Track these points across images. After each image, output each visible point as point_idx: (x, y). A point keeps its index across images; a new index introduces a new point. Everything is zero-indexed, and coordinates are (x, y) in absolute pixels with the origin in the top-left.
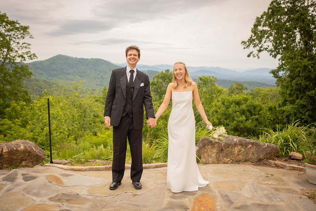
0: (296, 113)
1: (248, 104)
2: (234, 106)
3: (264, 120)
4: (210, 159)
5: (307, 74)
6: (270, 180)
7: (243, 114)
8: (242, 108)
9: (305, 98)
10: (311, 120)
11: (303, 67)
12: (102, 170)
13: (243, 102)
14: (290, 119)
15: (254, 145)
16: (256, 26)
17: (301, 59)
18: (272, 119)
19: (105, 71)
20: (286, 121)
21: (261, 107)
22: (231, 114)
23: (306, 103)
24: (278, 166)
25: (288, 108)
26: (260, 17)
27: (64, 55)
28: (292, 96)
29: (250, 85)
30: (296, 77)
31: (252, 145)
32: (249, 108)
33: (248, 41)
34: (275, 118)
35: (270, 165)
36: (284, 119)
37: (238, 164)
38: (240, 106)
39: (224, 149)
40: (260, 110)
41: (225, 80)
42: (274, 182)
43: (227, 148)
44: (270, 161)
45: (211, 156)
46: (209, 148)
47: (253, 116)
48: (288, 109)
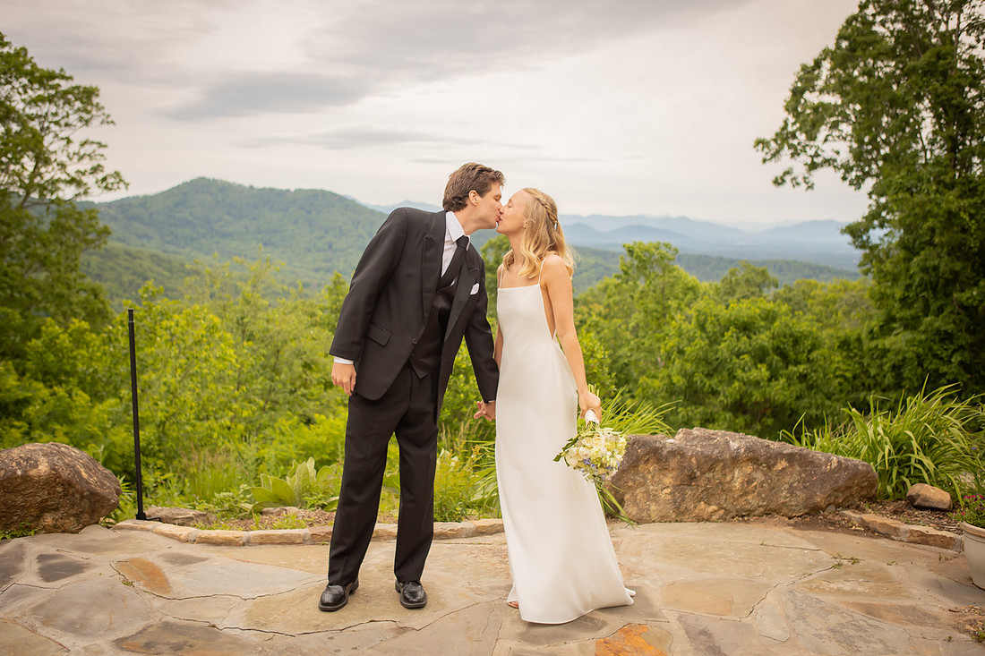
0: (923, 358)
1: (777, 329)
2: (735, 335)
3: (824, 377)
4: (653, 507)
5: (956, 237)
6: (847, 577)
7: (762, 361)
8: (760, 341)
9: (952, 312)
10: (968, 379)
11: (943, 216)
12: (303, 541)
13: (762, 323)
14: (905, 375)
15: (796, 463)
16: (797, 93)
17: (937, 191)
18: (849, 375)
19: (340, 227)
20: (891, 380)
21: (816, 339)
22: (726, 359)
23: (952, 326)
24: (874, 531)
25: (898, 340)
26: (811, 64)
27: (216, 178)
28: (910, 306)
29: (780, 271)
30: (923, 246)
31: (789, 461)
32: (779, 343)
33: (775, 140)
34: (858, 372)
35: (846, 528)
36: (885, 376)
37: (743, 524)
38: (754, 337)
39: (698, 474)
40: (814, 347)
41: (706, 256)
42: (859, 584)
43: (710, 470)
44: (847, 512)
45: (655, 498)
46: (649, 472)
47: (792, 368)
48: (898, 346)
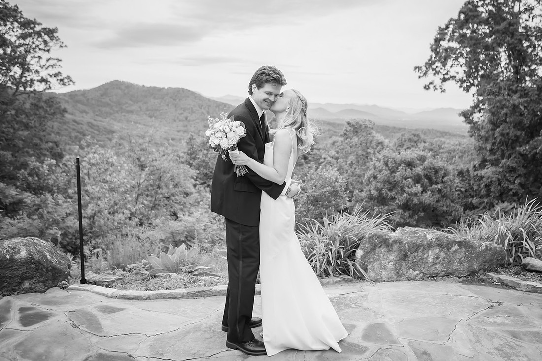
0: (500, 181)
1: (426, 165)
2: (404, 168)
3: (450, 191)
5: (517, 118)
7: (418, 182)
8: (417, 171)
9: (515, 157)
10: (523, 192)
11: (511, 107)
13: (418, 162)
14: (492, 190)
16: (437, 41)
17: (508, 94)
18: (463, 189)
19: (192, 108)
20: (485, 192)
21: (446, 170)
22: (399, 181)
23: (515, 164)
25: (488, 172)
26: (444, 26)
27: (124, 81)
28: (494, 154)
29: (425, 134)
30: (501, 122)
32: (427, 173)
33: (425, 66)
34: (467, 188)
36: (481, 190)
38: (414, 169)
40: (445, 175)
41: (386, 126)
47: (434, 186)
48: (488, 175)
